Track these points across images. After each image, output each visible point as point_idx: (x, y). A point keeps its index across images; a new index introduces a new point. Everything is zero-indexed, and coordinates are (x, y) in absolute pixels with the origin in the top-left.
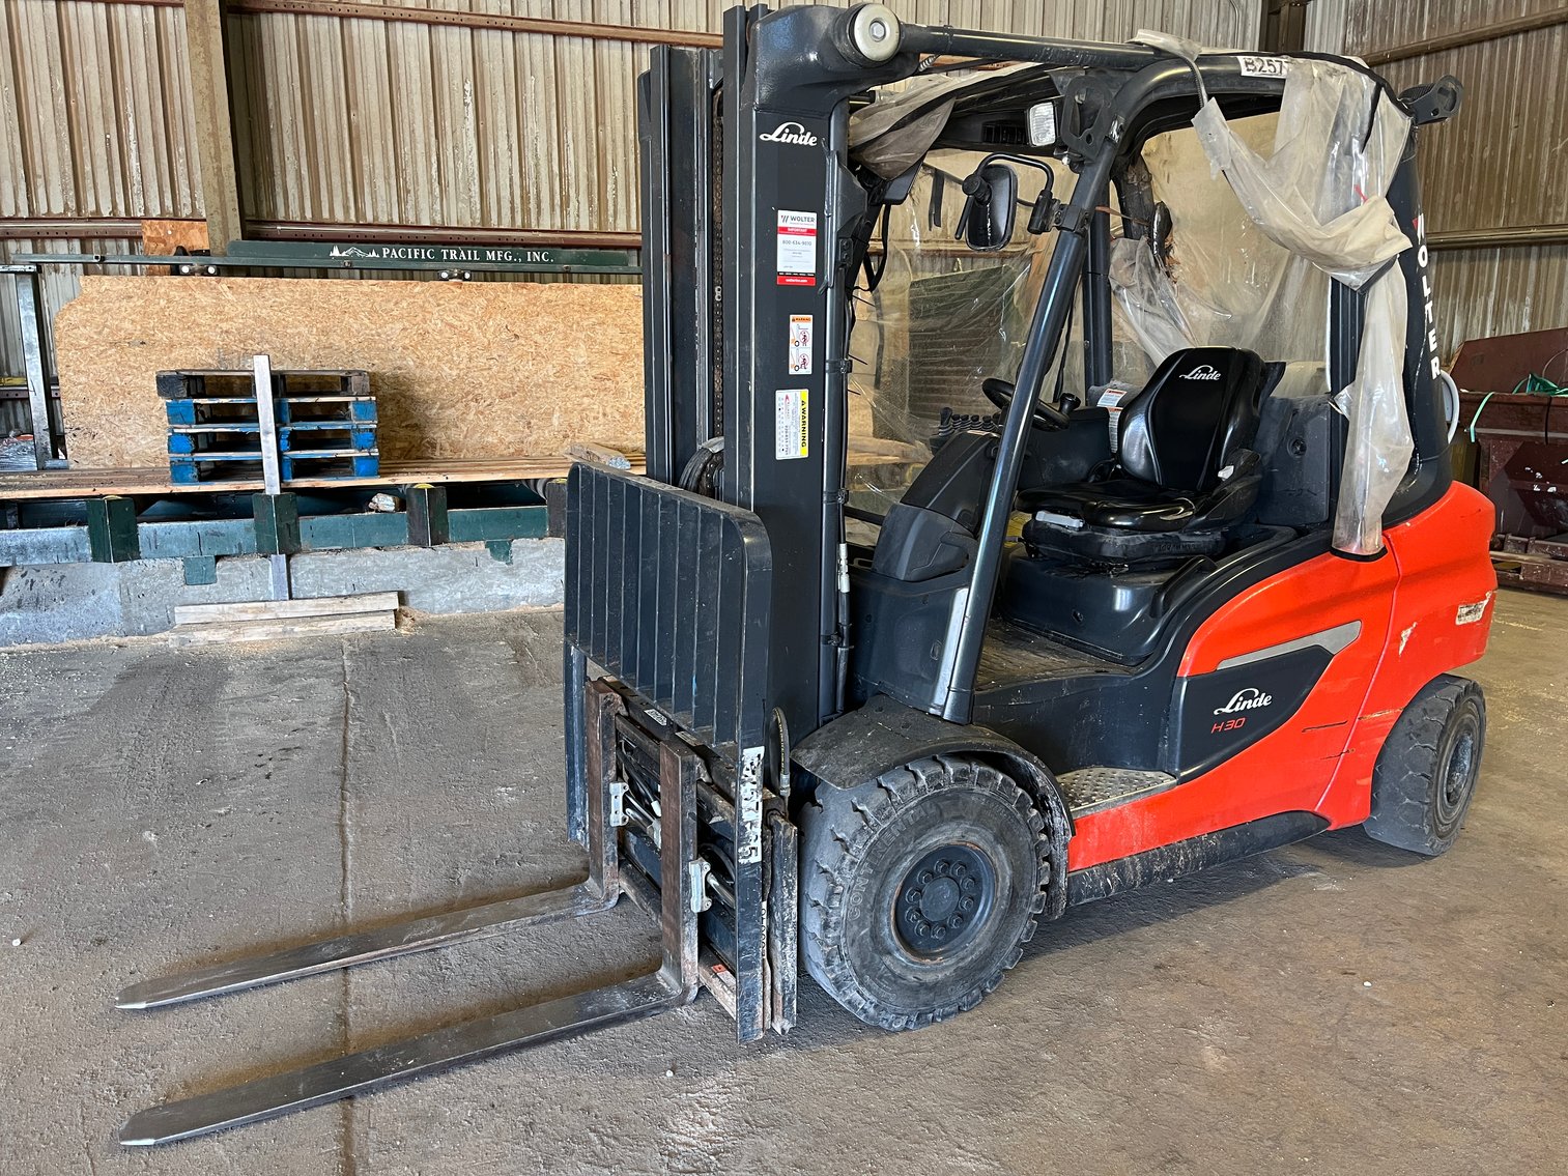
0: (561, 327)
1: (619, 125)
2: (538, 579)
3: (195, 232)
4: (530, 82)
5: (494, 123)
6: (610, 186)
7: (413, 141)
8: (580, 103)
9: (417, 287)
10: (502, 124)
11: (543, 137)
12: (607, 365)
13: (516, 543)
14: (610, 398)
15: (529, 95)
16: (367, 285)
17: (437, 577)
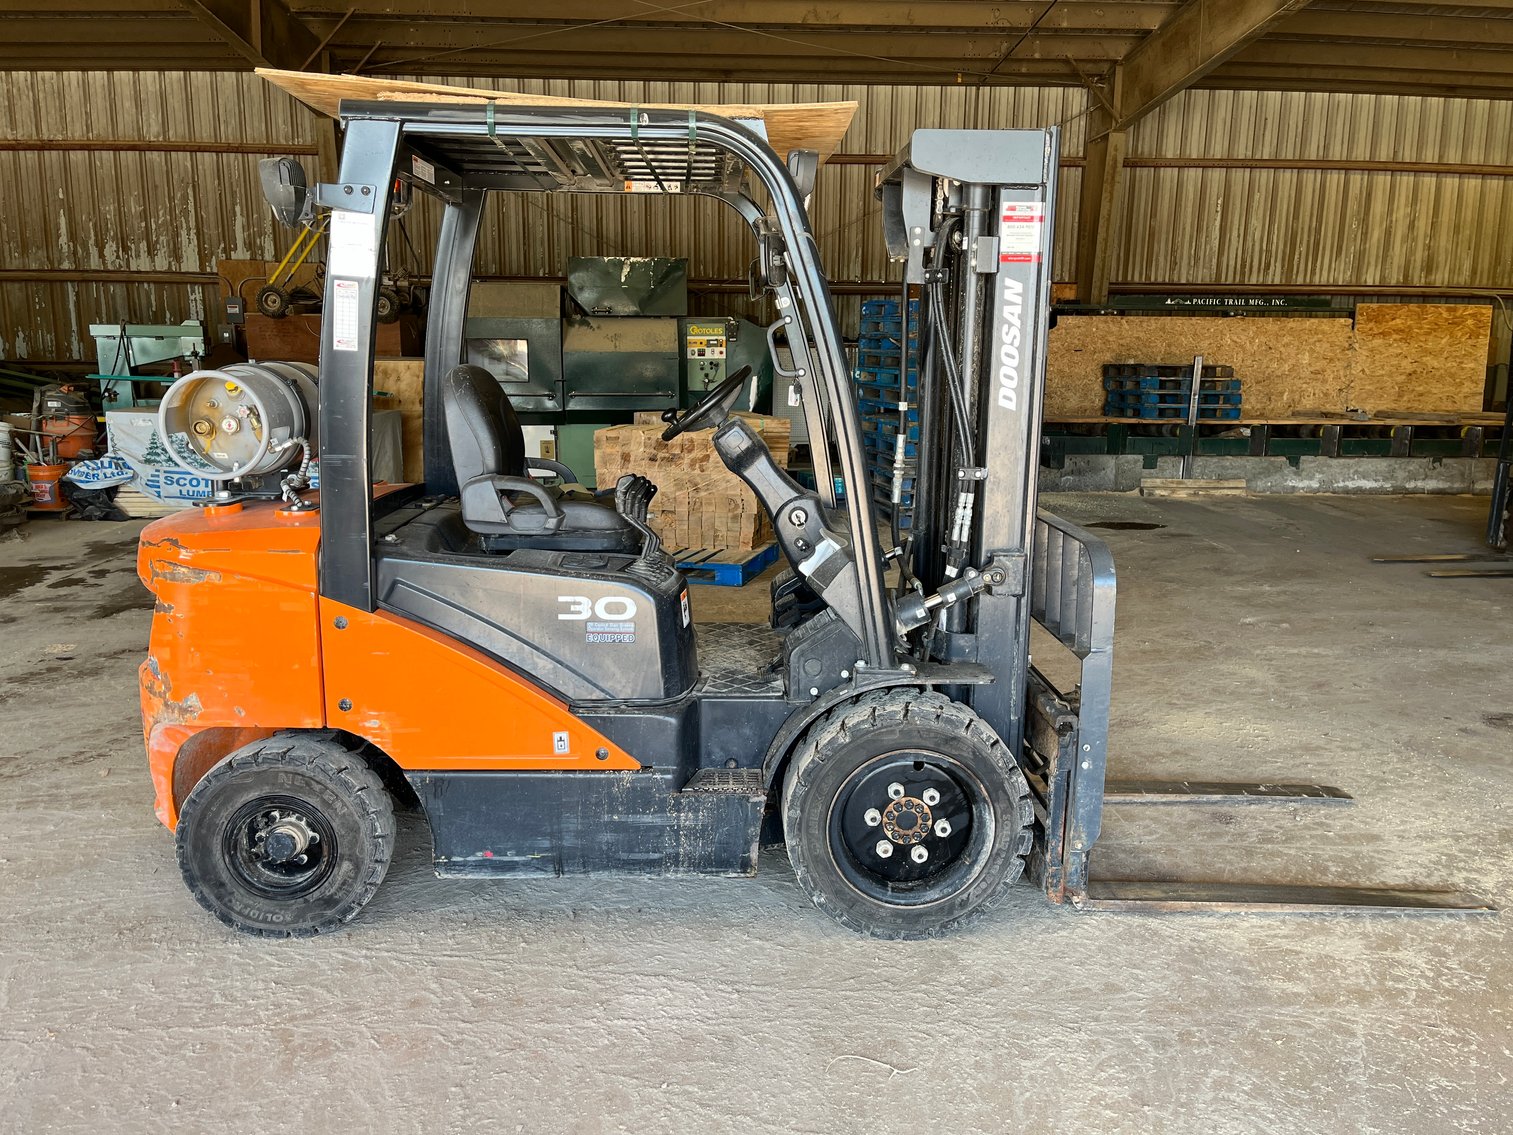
0: (1296, 343)
1: (1307, 219)
2: (1311, 479)
3: (1067, 290)
4: (1257, 197)
5: (1232, 222)
6: (1296, 257)
7: (1183, 235)
8: (1285, 207)
9: (1220, 321)
10: (1236, 222)
11: (1260, 228)
12: (1318, 366)
13: (1303, 458)
14: (1319, 384)
15: (1255, 204)
16: (1194, 320)
17: (1260, 473)
